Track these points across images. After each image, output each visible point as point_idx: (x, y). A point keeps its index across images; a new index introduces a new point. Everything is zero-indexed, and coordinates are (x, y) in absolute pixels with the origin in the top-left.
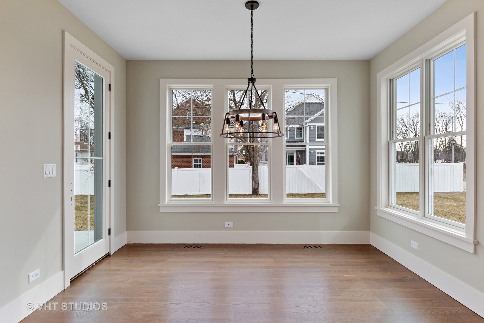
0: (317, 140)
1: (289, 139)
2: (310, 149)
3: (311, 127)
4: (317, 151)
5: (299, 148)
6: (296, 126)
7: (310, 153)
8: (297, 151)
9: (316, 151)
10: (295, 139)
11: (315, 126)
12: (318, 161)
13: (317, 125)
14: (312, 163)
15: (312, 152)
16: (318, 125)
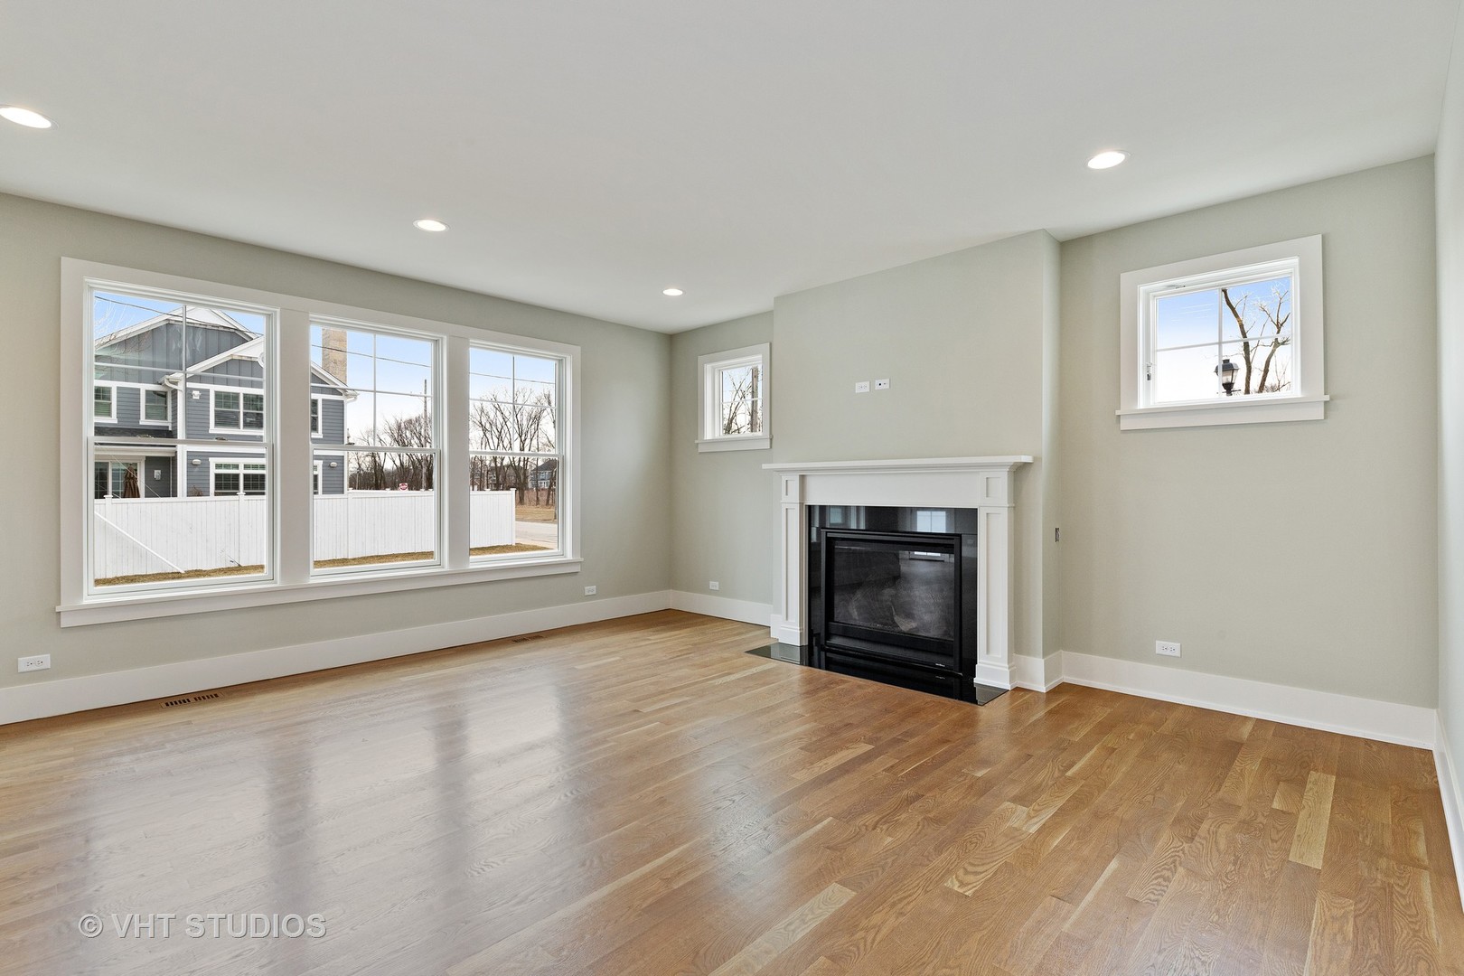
0: (213, 429)
1: (116, 422)
2: (191, 455)
3: (194, 392)
4: (213, 461)
5: (152, 451)
6: (144, 387)
7: (191, 465)
8: (147, 457)
9: (210, 459)
10: (141, 423)
11: (208, 391)
12: (218, 486)
13: (213, 388)
14: (196, 491)
15: (197, 461)
16: (217, 390)
